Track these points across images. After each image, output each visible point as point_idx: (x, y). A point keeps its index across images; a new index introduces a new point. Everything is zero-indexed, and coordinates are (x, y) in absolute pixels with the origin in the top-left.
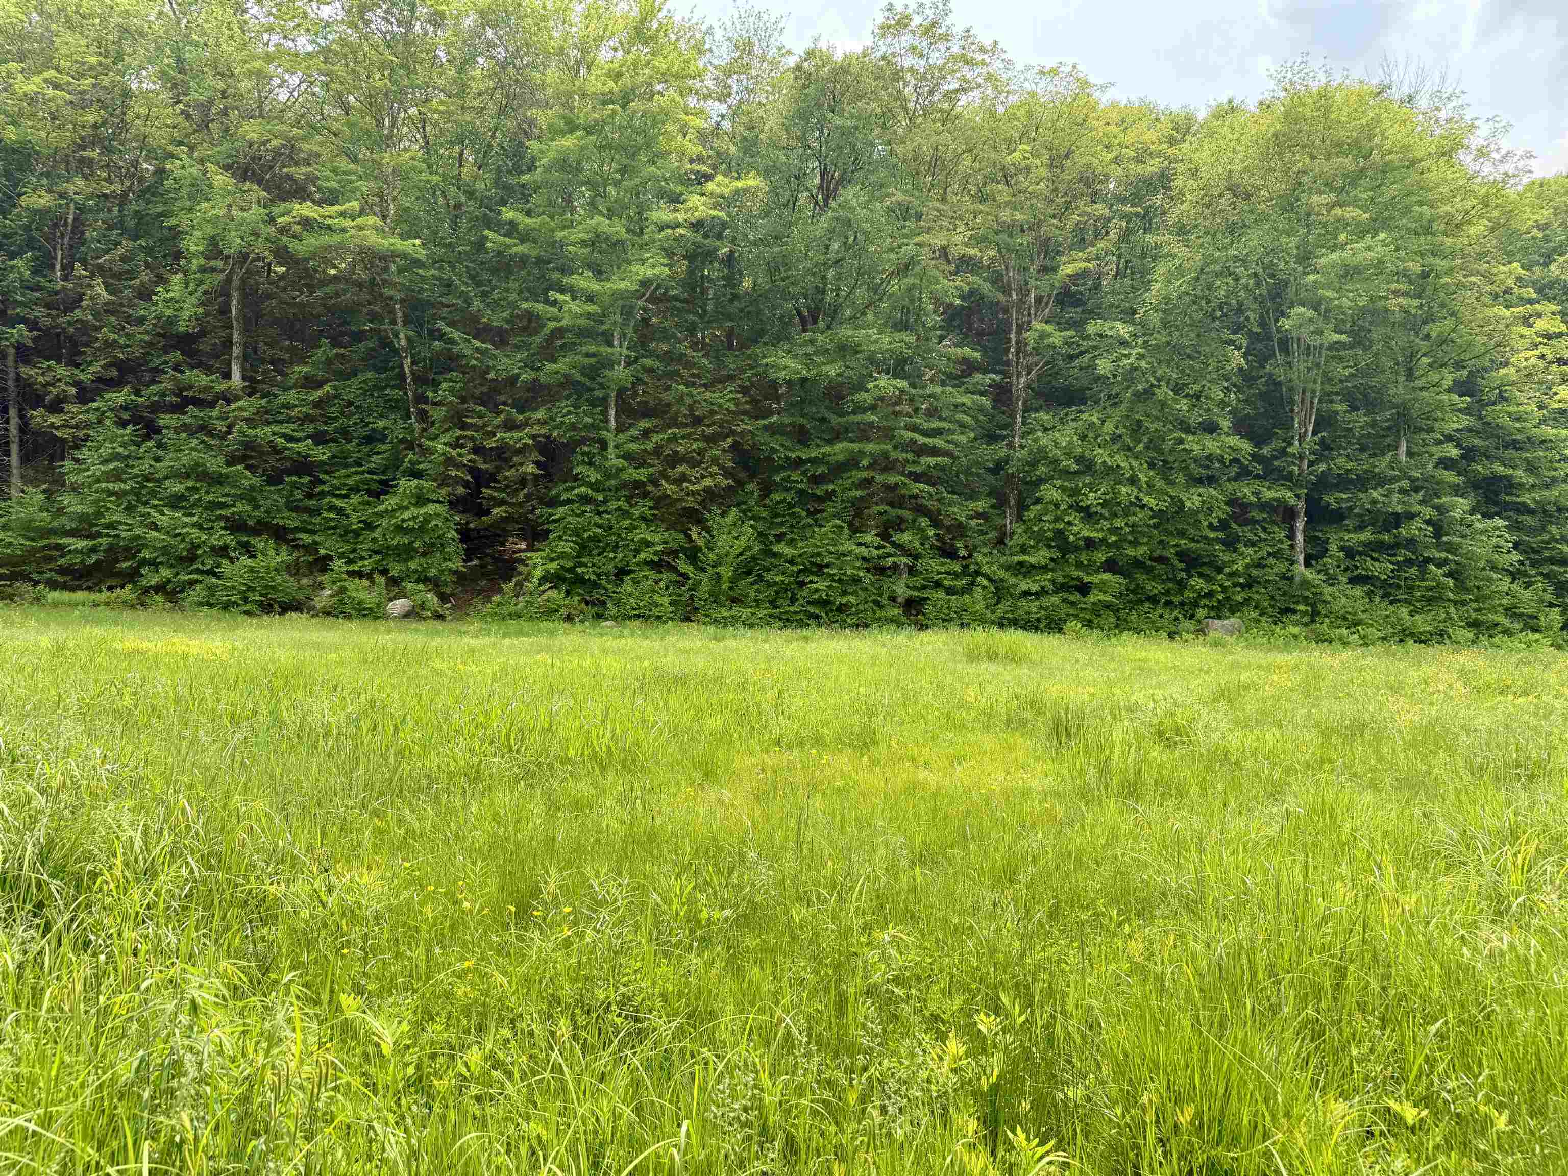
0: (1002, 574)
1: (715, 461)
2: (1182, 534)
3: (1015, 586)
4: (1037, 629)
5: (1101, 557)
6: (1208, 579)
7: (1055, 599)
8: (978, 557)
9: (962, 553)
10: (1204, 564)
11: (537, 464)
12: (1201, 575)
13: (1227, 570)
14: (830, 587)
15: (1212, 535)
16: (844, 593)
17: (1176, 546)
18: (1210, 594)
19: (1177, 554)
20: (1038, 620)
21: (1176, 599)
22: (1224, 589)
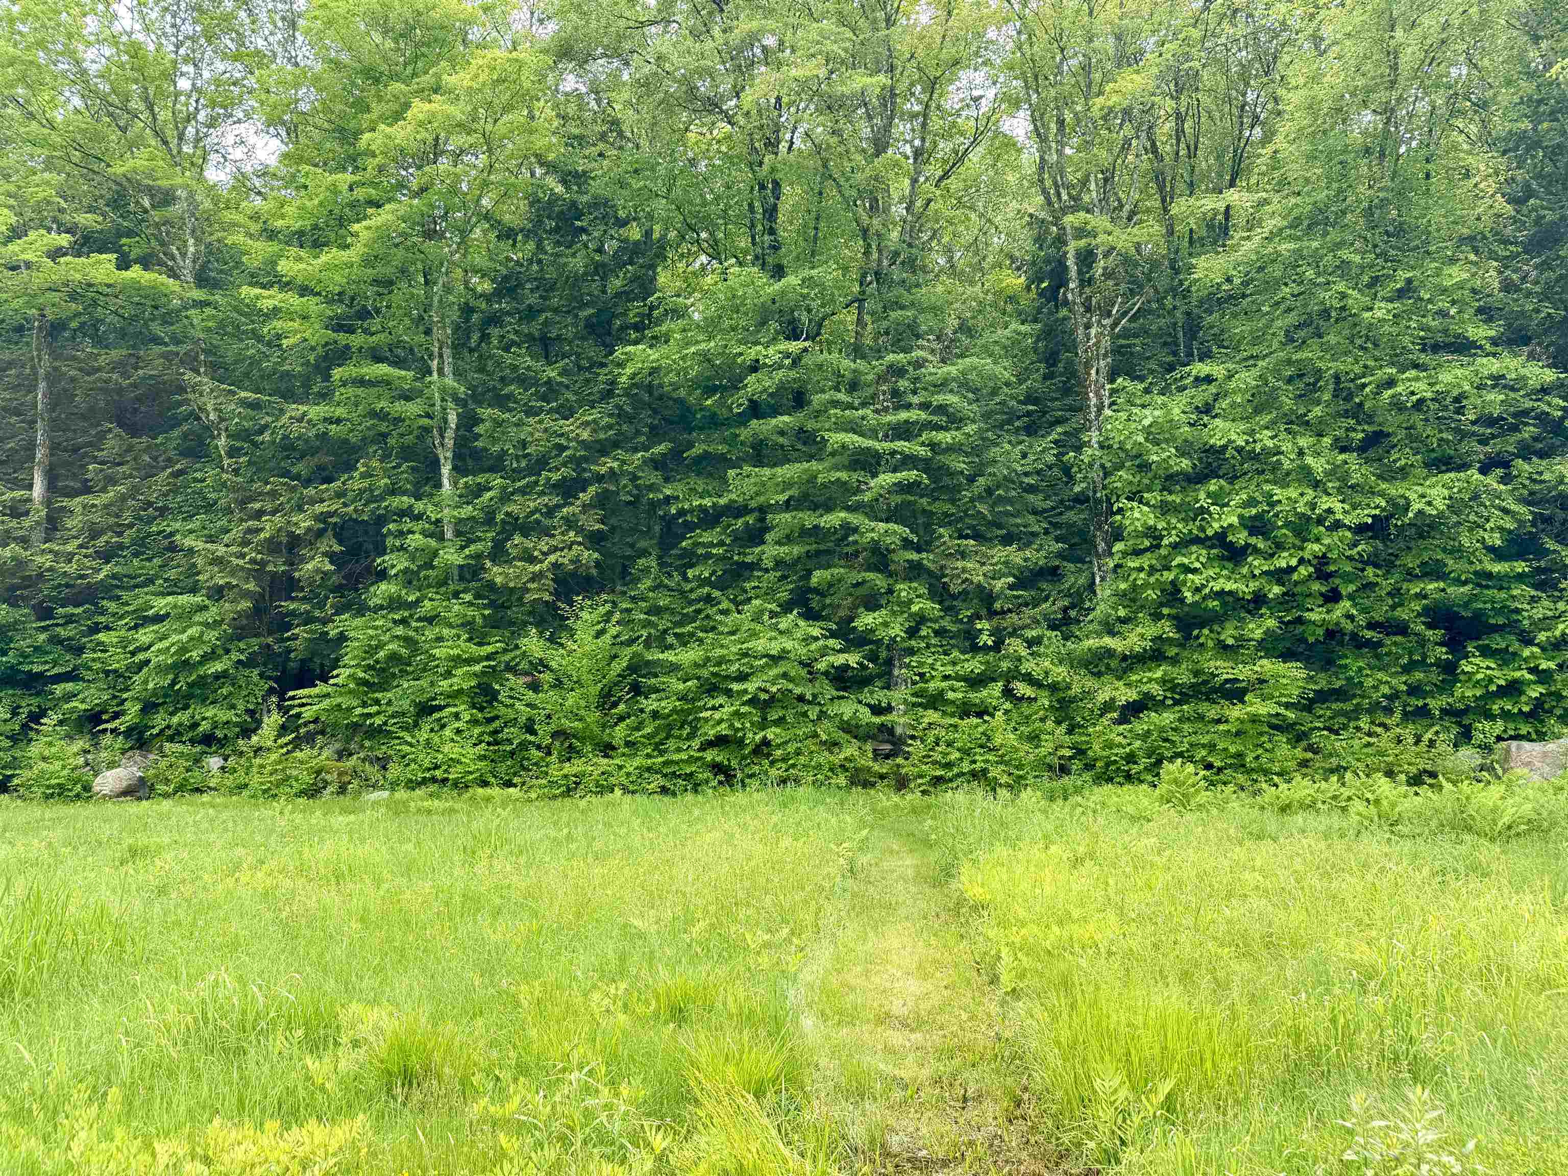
0: (1060, 673)
1: (570, 523)
2: (1434, 571)
3: (1087, 694)
4: (1129, 778)
5: (1256, 629)
6: (1505, 657)
7: (1168, 718)
8: (1015, 646)
9: (986, 639)
10: (1497, 629)
11: (332, 557)
12: (1486, 652)
13: (1542, 637)
14: (737, 713)
15: (1497, 568)
16: (763, 725)
17: (1422, 596)
18: (1513, 689)
19: (1426, 611)
20: (1131, 758)
21: (1435, 704)
22: (1543, 677)
